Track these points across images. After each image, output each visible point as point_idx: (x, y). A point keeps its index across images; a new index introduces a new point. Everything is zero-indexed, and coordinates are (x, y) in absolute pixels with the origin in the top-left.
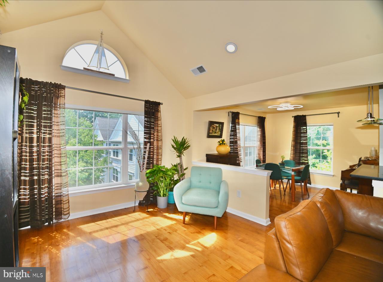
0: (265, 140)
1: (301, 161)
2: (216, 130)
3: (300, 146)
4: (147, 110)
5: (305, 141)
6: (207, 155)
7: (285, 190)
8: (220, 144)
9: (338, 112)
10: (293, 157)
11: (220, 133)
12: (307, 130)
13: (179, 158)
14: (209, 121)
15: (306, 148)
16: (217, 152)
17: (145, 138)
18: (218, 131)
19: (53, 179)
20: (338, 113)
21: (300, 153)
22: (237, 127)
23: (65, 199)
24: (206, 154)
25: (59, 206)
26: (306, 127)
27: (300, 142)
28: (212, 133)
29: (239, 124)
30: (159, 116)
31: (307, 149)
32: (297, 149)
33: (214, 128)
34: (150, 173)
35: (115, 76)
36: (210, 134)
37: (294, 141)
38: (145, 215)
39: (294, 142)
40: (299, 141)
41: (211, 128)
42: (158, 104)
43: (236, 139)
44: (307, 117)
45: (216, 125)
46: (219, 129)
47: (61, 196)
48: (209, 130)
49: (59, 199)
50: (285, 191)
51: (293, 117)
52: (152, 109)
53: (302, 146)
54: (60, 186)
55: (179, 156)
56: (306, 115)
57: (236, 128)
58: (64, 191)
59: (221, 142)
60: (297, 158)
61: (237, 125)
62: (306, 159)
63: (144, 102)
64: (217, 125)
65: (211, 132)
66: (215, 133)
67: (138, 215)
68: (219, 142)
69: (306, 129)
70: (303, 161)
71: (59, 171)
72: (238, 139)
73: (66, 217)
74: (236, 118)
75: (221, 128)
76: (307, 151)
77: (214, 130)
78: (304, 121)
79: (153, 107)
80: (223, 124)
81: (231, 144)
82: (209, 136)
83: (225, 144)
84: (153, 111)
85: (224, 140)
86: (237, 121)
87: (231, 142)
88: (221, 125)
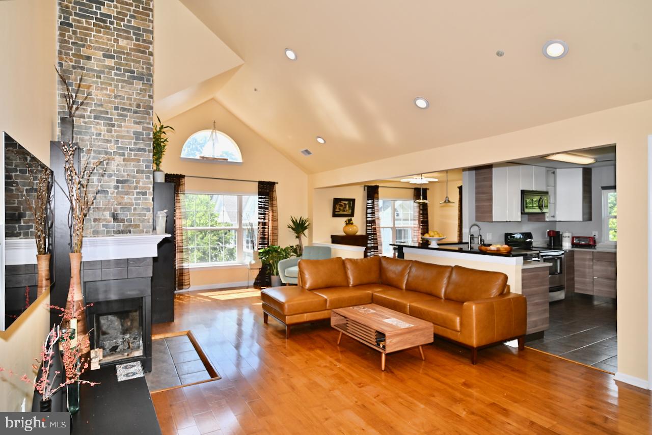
0: (427, 218)
2: (345, 208)
4: (260, 190)
6: (332, 237)
8: (347, 224)
11: (350, 211)
13: (297, 239)
14: (333, 199)
16: (345, 232)
17: (259, 218)
18: (347, 209)
19: (177, 254)
22: (375, 203)
23: (186, 271)
25: (181, 278)
28: (339, 212)
29: (378, 199)
30: (274, 195)
33: (341, 205)
34: (263, 252)
35: (229, 160)
36: (336, 213)
41: (338, 206)
42: (272, 184)
43: (374, 217)
45: (344, 202)
46: (349, 207)
47: (183, 269)
48: (334, 208)
49: (181, 271)
52: (266, 189)
54: (182, 260)
55: (298, 237)
57: (374, 205)
58: (185, 265)
59: (347, 222)
61: (375, 201)
63: (257, 183)
64: (346, 202)
65: (337, 210)
66: (344, 211)
68: (346, 221)
71: (181, 248)
72: (376, 218)
73: (187, 287)
74: (374, 193)
75: (351, 205)
77: (342, 208)
79: (267, 187)
80: (354, 200)
81: (367, 223)
82: (335, 215)
83: (352, 224)
84: (268, 191)
85: (351, 220)
86: (376, 196)
87: (367, 221)
88: (351, 202)
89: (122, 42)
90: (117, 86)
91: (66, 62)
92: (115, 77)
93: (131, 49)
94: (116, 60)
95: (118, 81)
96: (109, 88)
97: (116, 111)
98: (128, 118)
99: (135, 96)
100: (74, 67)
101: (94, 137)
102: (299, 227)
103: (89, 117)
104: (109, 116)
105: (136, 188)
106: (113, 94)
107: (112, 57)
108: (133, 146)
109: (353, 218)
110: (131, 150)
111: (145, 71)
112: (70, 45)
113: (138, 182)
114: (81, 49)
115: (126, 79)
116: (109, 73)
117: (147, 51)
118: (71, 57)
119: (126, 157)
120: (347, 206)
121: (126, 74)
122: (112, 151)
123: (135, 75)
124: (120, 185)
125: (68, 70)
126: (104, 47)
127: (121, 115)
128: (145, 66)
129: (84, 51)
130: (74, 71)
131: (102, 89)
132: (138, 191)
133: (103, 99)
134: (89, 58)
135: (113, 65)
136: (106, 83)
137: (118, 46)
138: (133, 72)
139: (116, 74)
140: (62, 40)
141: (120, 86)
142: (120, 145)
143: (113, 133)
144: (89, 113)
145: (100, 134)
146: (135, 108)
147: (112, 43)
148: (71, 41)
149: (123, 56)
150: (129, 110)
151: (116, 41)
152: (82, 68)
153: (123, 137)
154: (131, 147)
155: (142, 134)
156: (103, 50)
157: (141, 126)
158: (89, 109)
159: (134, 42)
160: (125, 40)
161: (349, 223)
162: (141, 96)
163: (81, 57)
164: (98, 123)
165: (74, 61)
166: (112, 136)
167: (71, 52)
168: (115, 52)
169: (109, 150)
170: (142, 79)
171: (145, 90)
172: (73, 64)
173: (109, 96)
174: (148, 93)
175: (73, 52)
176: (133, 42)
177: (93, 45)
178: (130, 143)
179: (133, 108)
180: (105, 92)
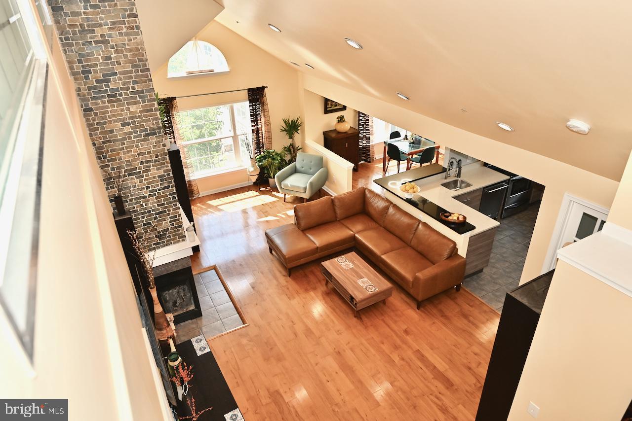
4: (251, 97)
8: (339, 122)
13: (290, 139)
16: (337, 130)
17: (252, 126)
24: (324, 132)
25: (190, 188)
28: (330, 108)
30: (265, 100)
35: (215, 72)
38: (257, 193)
41: (329, 102)
42: (261, 89)
47: (190, 181)
48: (326, 103)
49: (189, 183)
52: (256, 96)
54: (188, 174)
55: (291, 137)
58: (192, 177)
59: (339, 120)
63: (247, 91)
65: (329, 106)
66: (336, 106)
67: (253, 193)
68: (337, 117)
71: (186, 164)
73: (197, 196)
77: (333, 103)
79: (256, 93)
82: (326, 111)
83: (344, 121)
84: (258, 97)
85: (343, 117)
89: (133, 108)
90: (137, 146)
91: (97, 140)
92: (135, 139)
93: (141, 112)
94: (132, 125)
95: (137, 141)
96: (132, 150)
97: (142, 165)
98: (152, 167)
99: (153, 149)
100: (104, 143)
101: (132, 189)
102: (292, 127)
103: (124, 176)
104: (138, 171)
105: (169, 214)
106: (137, 153)
107: (129, 124)
108: (160, 187)
110: (159, 190)
111: (155, 126)
112: (96, 126)
113: (169, 210)
114: (105, 126)
115: (143, 138)
116: (130, 138)
117: (153, 108)
118: (100, 135)
119: (157, 195)
121: (142, 134)
122: (147, 195)
123: (149, 132)
124: (157, 216)
125: (100, 146)
126: (120, 118)
127: (147, 167)
128: (154, 122)
129: (107, 127)
130: (104, 145)
131: (128, 152)
132: (170, 216)
133: (130, 159)
134: (112, 131)
135: (131, 130)
136: (129, 146)
137: (130, 112)
138: (146, 130)
139: (135, 137)
140: (89, 124)
141: (140, 145)
142: (151, 189)
143: (144, 182)
144: (123, 174)
145: (136, 185)
146: (155, 158)
147: (126, 112)
148: (95, 122)
149: (136, 120)
150: (150, 161)
151: (128, 109)
152: (110, 141)
153: (151, 183)
154: (159, 188)
155: (164, 176)
156: (120, 121)
157: (162, 170)
158: (123, 170)
159: (142, 104)
160: (134, 106)
161: (341, 120)
162: (157, 147)
163: (106, 132)
164: (132, 178)
165: (102, 138)
166: (144, 185)
167: (98, 132)
168: (130, 118)
169: (144, 195)
170: (155, 134)
171: (159, 142)
172: (103, 140)
173: (134, 156)
174: (162, 144)
175: (100, 131)
176: (140, 105)
177: (112, 119)
178: (157, 185)
179: (153, 159)
180: (130, 154)
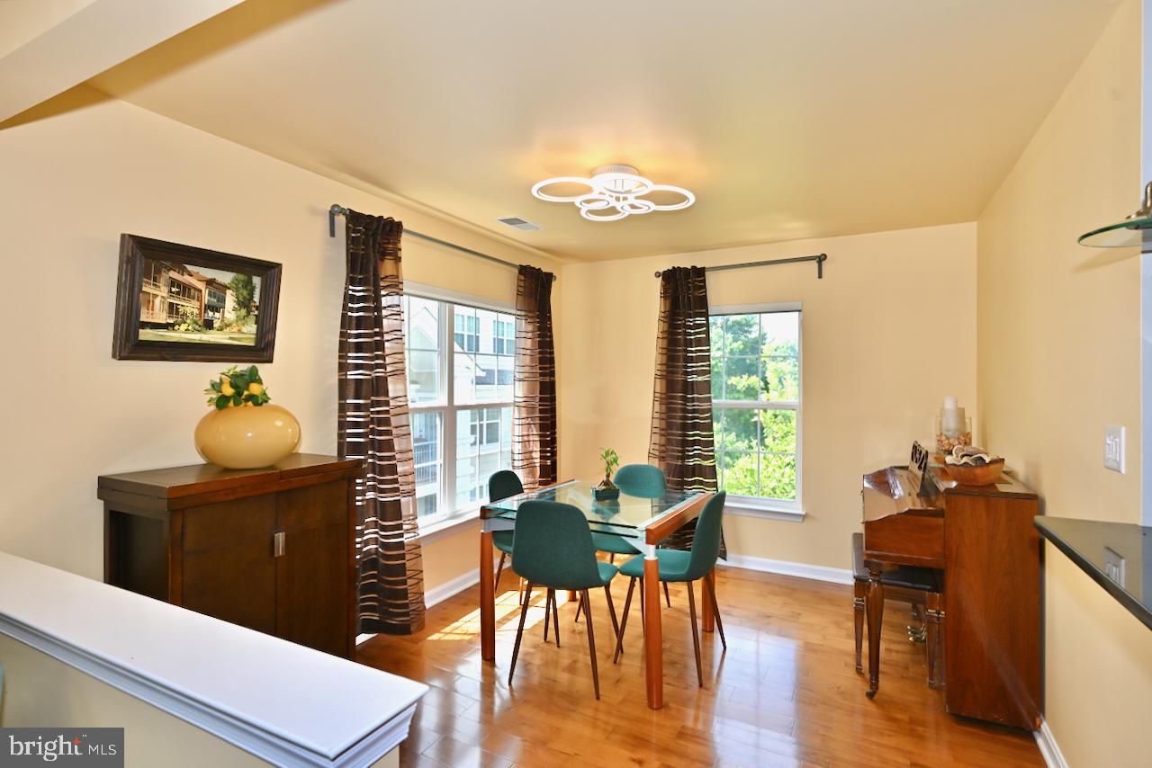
0: (552, 374)
1: (691, 462)
3: (685, 399)
5: (700, 379)
6: (104, 484)
7: (619, 625)
8: (222, 403)
9: (819, 255)
10: (661, 445)
11: (251, 328)
12: (708, 332)
14: (123, 236)
15: (705, 406)
16: (203, 452)
18: (229, 315)
20: (821, 259)
21: (685, 427)
22: (385, 301)
24: (101, 479)
26: (707, 320)
27: (685, 382)
29: (396, 287)
31: (709, 410)
32: (675, 410)
33: (185, 290)
36: (146, 335)
37: (662, 377)
39: (664, 381)
40: (680, 378)
43: (378, 366)
44: (710, 278)
45: (209, 273)
46: (244, 304)
48: (131, 301)
50: (620, 633)
51: (658, 274)
53: (693, 400)
56: (707, 266)
57: (379, 308)
60: (673, 451)
61: (383, 292)
62: (705, 452)
64: (225, 277)
68: (216, 387)
69: (707, 325)
70: (698, 461)
72: (389, 369)
74: (383, 255)
76: (710, 417)
77: (190, 307)
78: (696, 294)
80: (269, 271)
81: (342, 396)
82: (131, 345)
83: (259, 401)
85: (253, 377)
86: (387, 267)
87: (343, 384)
88: (257, 281)
109: (263, 370)
120: (230, 300)
161: (241, 394)
